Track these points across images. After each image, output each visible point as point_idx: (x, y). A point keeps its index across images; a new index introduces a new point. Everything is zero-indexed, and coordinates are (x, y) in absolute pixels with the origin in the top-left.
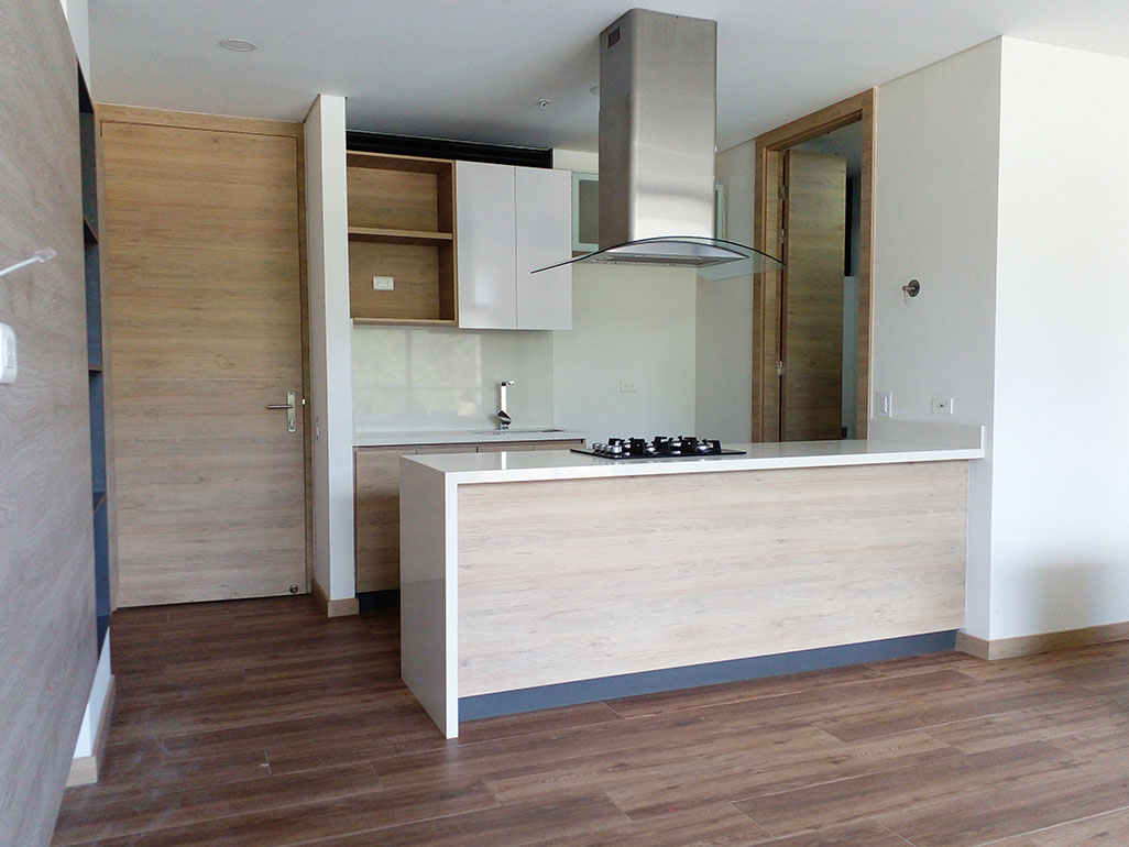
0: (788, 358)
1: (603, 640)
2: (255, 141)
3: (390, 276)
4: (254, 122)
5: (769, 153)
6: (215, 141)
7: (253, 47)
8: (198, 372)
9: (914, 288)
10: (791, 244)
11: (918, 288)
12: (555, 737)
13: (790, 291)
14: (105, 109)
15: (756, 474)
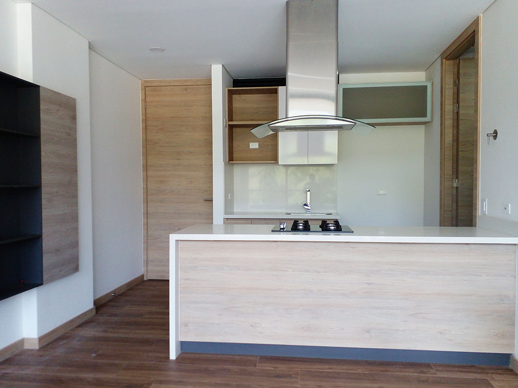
0: (459, 178)
1: (258, 325)
2: (201, 88)
3: (257, 142)
4: (202, 80)
5: (447, 62)
6: (186, 90)
7: (163, 50)
8: (179, 185)
9: (495, 135)
10: (461, 112)
11: (496, 133)
12: (212, 369)
13: (461, 139)
14: (146, 82)
15: (352, 244)
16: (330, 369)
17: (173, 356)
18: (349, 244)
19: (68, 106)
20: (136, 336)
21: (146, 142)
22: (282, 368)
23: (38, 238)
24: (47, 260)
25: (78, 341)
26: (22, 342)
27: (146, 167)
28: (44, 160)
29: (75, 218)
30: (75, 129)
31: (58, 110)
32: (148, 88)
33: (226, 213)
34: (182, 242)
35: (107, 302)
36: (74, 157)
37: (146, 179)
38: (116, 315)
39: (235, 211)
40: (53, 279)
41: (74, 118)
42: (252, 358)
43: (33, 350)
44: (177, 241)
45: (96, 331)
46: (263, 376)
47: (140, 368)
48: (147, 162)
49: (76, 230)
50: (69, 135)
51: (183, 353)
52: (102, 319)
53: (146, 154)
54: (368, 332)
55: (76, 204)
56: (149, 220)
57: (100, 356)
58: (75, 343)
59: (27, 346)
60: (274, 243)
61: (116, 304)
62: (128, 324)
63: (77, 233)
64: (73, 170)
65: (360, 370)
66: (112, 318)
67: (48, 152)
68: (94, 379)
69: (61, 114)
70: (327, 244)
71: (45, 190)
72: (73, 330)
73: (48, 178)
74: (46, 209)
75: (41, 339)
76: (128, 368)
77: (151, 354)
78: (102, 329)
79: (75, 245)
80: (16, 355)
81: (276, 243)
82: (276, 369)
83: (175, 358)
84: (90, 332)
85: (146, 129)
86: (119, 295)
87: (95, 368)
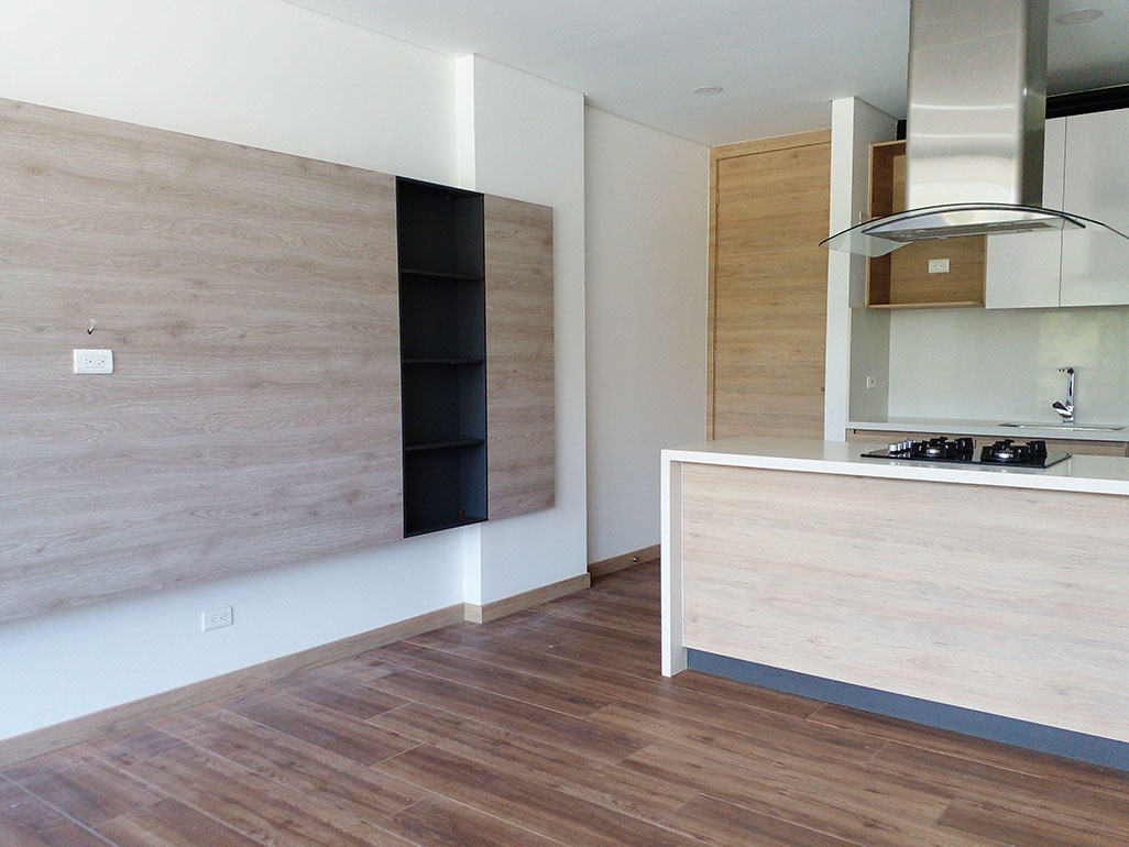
1: (822, 640)
7: (721, 90)
8: (774, 358)
14: (720, 149)
15: (1031, 495)
16: (958, 752)
17: (667, 671)
18: (1022, 492)
19: (539, 222)
20: (631, 631)
21: (716, 270)
22: (856, 730)
23: (480, 445)
24: (496, 482)
25: (543, 622)
26: (461, 608)
27: (714, 322)
28: (491, 317)
29: (549, 415)
30: (551, 263)
31: (517, 232)
32: (725, 162)
33: (851, 418)
34: (686, 466)
35: (623, 570)
36: (549, 312)
37: (714, 343)
38: (622, 594)
39: (890, 415)
40: (505, 515)
41: (549, 242)
42: (805, 702)
43: (473, 624)
44: (675, 464)
45: (576, 613)
46: (808, 735)
47: (607, 678)
48: (716, 313)
49: (550, 437)
50: (538, 272)
51: (690, 671)
52: (595, 595)
53: (715, 296)
54: (1062, 693)
55: (552, 392)
56: (717, 427)
57: (558, 650)
58: (536, 625)
59: (468, 617)
60: (857, 480)
61: (633, 576)
62: (632, 610)
63: (553, 442)
64: (546, 332)
65: (1024, 769)
66: (613, 596)
67: (498, 305)
68: (532, 679)
69: (522, 237)
70: (971, 489)
71: (491, 366)
72: (544, 605)
73: (499, 348)
74: (494, 398)
75: (485, 609)
76: (590, 675)
77: (637, 662)
78: (586, 611)
79: (549, 460)
80: (452, 627)
81: (862, 480)
82: (842, 730)
83: (670, 676)
84: (564, 613)
85: (716, 247)
86: (647, 563)
87: (543, 664)
